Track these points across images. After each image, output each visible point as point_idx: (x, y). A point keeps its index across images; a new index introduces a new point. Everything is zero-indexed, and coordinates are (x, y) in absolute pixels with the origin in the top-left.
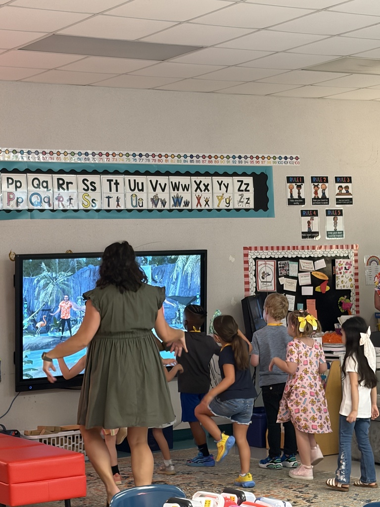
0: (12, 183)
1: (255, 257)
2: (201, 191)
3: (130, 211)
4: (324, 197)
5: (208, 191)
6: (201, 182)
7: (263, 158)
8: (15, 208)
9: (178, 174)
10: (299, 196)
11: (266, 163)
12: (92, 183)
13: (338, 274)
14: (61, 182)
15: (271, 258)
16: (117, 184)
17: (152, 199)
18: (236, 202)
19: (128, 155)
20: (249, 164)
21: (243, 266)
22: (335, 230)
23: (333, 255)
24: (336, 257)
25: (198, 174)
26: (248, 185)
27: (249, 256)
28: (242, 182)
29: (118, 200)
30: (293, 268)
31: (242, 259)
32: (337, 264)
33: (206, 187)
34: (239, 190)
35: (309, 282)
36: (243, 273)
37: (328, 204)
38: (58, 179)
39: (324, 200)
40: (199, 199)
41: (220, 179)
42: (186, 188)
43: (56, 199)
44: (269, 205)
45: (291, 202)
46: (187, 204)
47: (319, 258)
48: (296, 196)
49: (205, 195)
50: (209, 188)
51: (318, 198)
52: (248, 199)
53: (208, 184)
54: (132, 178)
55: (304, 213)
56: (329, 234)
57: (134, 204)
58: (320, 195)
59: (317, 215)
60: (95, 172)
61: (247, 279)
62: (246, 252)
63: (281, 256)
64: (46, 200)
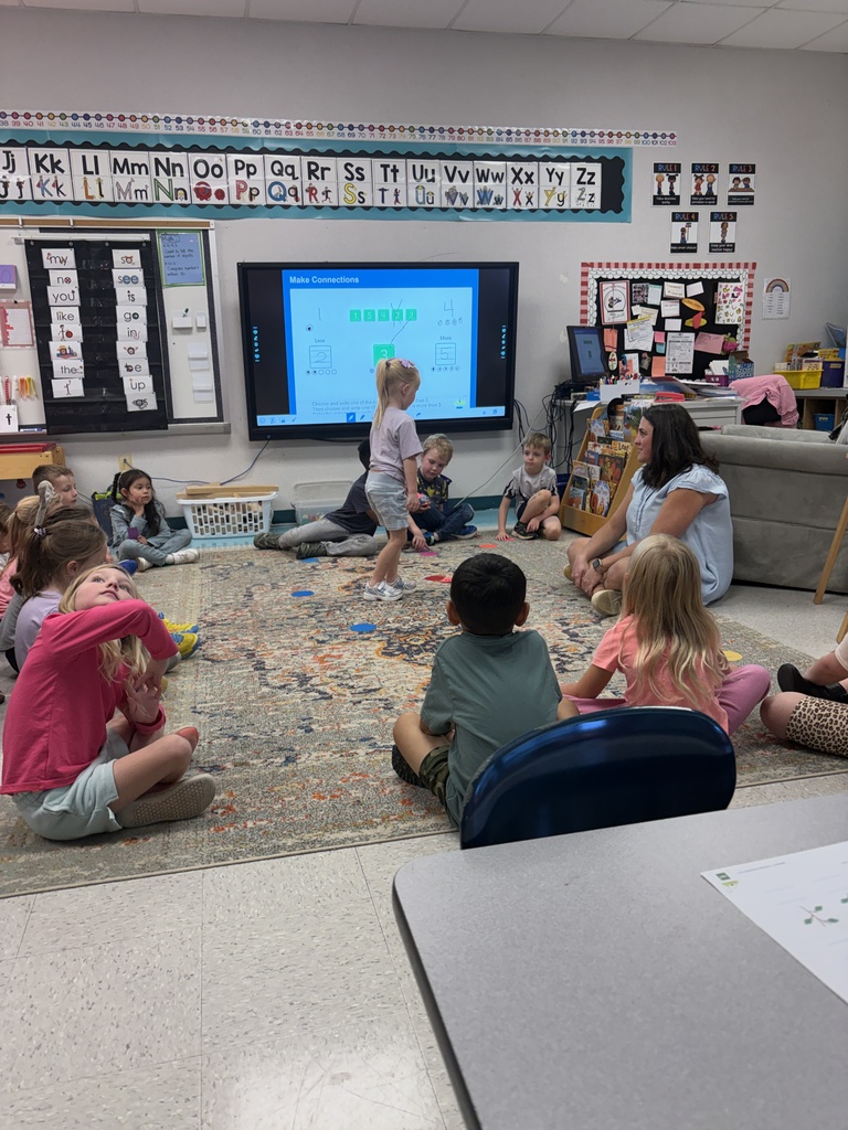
0: (242, 168)
1: (598, 277)
2: (521, 182)
3: (413, 209)
4: (710, 192)
5: (532, 182)
6: (521, 169)
7: (619, 135)
8: (247, 202)
9: (487, 157)
10: (672, 193)
11: (624, 143)
12: (358, 169)
13: (720, 302)
14: (313, 167)
15: (621, 279)
16: (395, 171)
17: (447, 194)
18: (574, 199)
19: (412, 129)
20: (597, 144)
21: (579, 288)
22: (723, 242)
23: (716, 277)
24: (721, 280)
25: (517, 158)
26: (593, 174)
27: (590, 276)
28: (584, 170)
29: (396, 194)
30: (654, 295)
31: (579, 279)
32: (720, 290)
33: (529, 178)
34: (579, 182)
35: (677, 313)
36: (579, 298)
37: (716, 204)
38: (309, 164)
39: (710, 198)
40: (517, 195)
41: (551, 165)
42: (498, 178)
43: (307, 191)
44: (623, 205)
45: (658, 200)
46: (498, 201)
47: (694, 281)
48: (666, 192)
49: (526, 189)
50: (534, 178)
51: (701, 196)
52: (593, 195)
53: (532, 173)
54: (418, 163)
55: (676, 217)
56: (713, 248)
57: (421, 200)
58: (704, 191)
59: (696, 220)
60: (362, 154)
61: (584, 307)
62: (585, 269)
63: (637, 277)
64: (292, 192)
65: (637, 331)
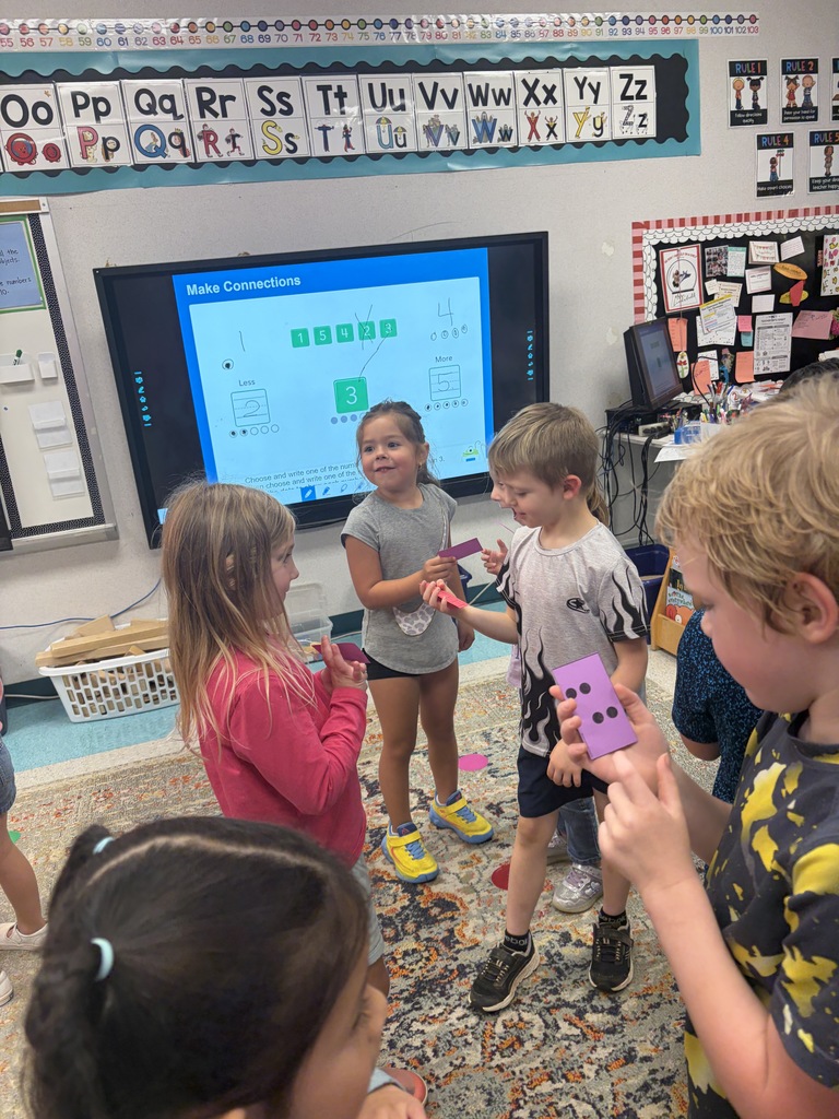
0: (85, 106)
1: (655, 242)
2: (538, 103)
3: (375, 157)
4: (808, 104)
5: (555, 101)
6: (537, 81)
7: (678, 20)
8: (101, 162)
9: (484, 65)
10: (755, 105)
11: (685, 32)
12: (282, 96)
13: (827, 265)
14: (206, 96)
15: (690, 242)
16: (341, 95)
17: (427, 129)
18: (617, 125)
19: (362, 24)
20: (647, 36)
21: (630, 262)
22: (828, 175)
23: (820, 228)
24: (827, 231)
25: (529, 64)
26: (643, 83)
27: (645, 242)
28: (630, 77)
29: (347, 133)
30: (735, 261)
31: (630, 248)
32: (826, 246)
33: (550, 92)
34: (624, 97)
35: (767, 285)
36: (631, 276)
37: (816, 119)
38: (200, 91)
39: (808, 112)
40: (533, 121)
41: (581, 72)
42: (503, 98)
43: (200, 137)
44: (689, 128)
45: (738, 118)
46: (506, 135)
47: (790, 236)
48: (747, 105)
49: (547, 112)
50: (557, 94)
51: (795, 108)
52: (644, 116)
53: (554, 87)
54: (377, 80)
55: (763, 142)
56: (815, 185)
57: (386, 141)
58: (799, 101)
59: (791, 145)
60: (286, 70)
61: (638, 290)
62: (638, 233)
63: (711, 238)
64: (176, 141)
65: (714, 317)
